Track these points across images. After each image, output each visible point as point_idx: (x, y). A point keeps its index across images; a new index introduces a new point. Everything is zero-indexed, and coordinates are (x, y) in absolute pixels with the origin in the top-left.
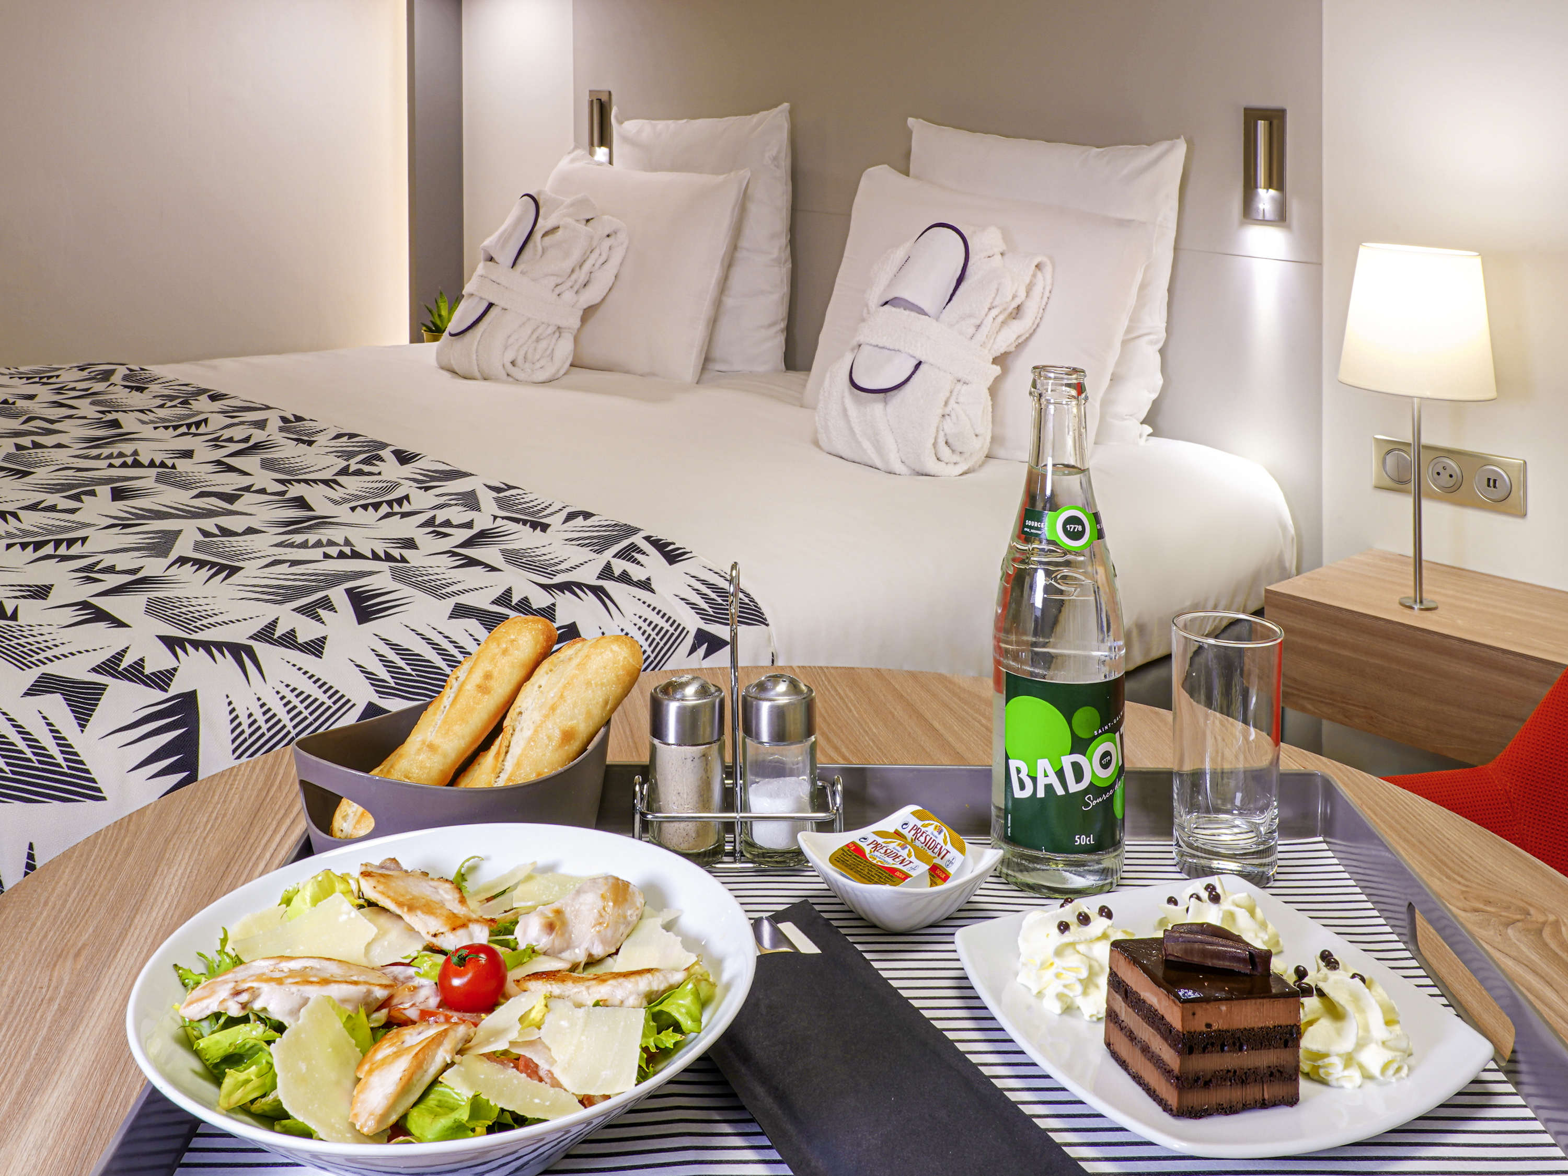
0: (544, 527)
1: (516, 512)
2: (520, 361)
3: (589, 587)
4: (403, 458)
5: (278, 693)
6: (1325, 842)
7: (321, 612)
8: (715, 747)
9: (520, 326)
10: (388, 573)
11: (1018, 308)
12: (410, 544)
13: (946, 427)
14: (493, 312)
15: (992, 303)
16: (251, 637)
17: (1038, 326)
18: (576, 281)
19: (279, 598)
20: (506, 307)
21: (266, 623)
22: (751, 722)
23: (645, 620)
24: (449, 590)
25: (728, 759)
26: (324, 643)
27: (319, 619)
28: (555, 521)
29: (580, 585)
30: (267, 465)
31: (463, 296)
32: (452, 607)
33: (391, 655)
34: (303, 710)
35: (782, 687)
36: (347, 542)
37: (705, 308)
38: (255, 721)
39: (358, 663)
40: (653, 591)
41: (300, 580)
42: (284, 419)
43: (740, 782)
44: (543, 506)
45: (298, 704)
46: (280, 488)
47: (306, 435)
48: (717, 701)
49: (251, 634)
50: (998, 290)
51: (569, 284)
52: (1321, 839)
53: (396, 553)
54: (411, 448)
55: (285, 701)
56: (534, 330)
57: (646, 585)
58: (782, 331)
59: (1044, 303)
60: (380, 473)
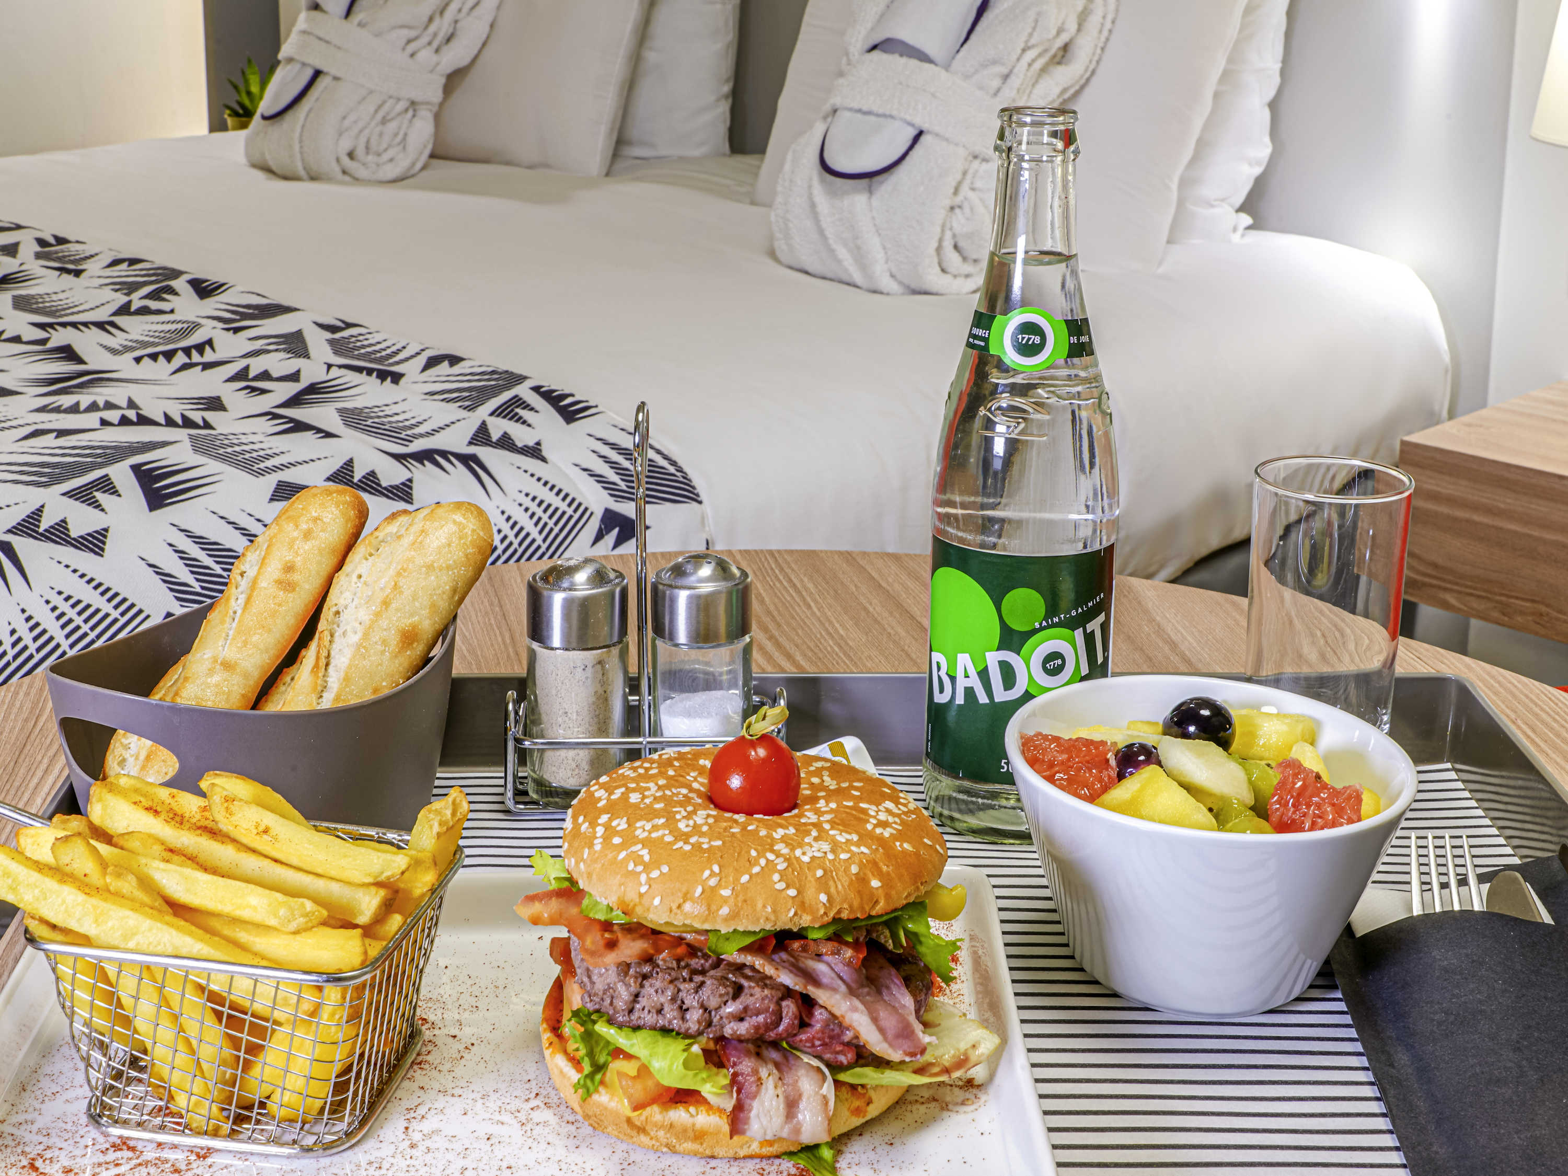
0: (396, 378)
1: (358, 358)
2: (360, 152)
3: (458, 456)
4: (203, 289)
5: (48, 602)
6: (1454, 769)
7: (99, 495)
8: (615, 651)
9: (359, 103)
10: (187, 443)
11: (1066, 48)
12: (215, 404)
13: (955, 225)
14: (322, 83)
15: (1027, 42)
16: (9, 531)
17: (1093, 72)
18: (435, 35)
19: (43, 479)
20: (338, 74)
21: (28, 512)
22: (664, 618)
23: (534, 499)
24: (269, 463)
25: (633, 670)
26: (105, 537)
27: (98, 506)
28: (411, 369)
29: (444, 454)
30: (21, 304)
31: (279, 62)
32: (274, 486)
33: (195, 551)
34: (82, 624)
35: (706, 571)
36: (131, 404)
37: (617, 68)
38: (19, 639)
39: (151, 562)
40: (544, 460)
41: (70, 455)
42: (42, 242)
43: (647, 698)
44: (394, 349)
45: (75, 617)
46: (40, 334)
47: (72, 262)
48: (618, 590)
49: (9, 527)
50: (1036, 21)
51: (425, 39)
52: (1449, 765)
53: (196, 417)
54: (212, 275)
55: (57, 612)
56: (379, 107)
57: (535, 452)
58: (726, 97)
59: (1103, 39)
60: (172, 311)
